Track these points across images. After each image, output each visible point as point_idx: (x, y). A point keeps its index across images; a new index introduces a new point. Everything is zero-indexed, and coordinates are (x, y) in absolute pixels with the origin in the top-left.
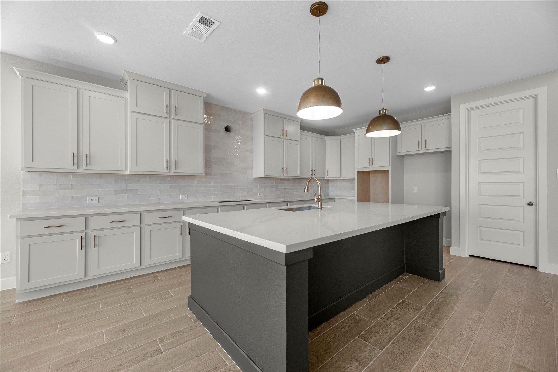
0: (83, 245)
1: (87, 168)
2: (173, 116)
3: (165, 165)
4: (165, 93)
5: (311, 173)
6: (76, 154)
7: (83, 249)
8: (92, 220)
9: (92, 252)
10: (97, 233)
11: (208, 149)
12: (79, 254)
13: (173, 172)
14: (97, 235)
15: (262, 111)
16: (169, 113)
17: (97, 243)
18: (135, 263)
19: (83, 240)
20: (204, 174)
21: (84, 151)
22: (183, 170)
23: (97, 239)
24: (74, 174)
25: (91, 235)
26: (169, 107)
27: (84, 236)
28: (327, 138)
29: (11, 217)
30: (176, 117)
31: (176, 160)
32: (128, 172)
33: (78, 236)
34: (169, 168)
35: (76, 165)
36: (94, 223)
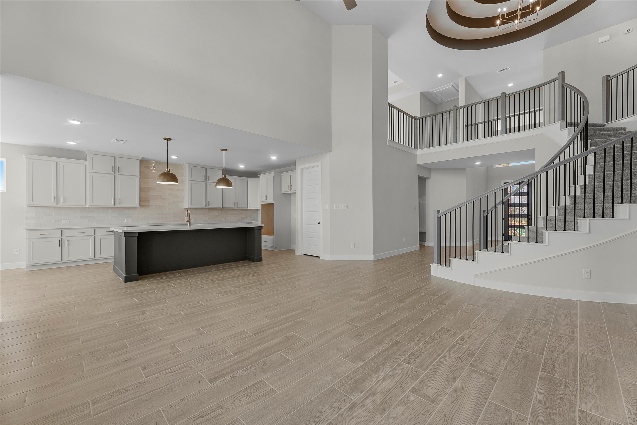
0: (60, 244)
1: (62, 204)
2: (117, 173)
3: (111, 202)
4: (112, 160)
5: (233, 205)
6: (56, 197)
7: (61, 246)
8: (65, 232)
9: (65, 248)
10: (68, 239)
11: (143, 190)
12: (58, 249)
13: (117, 205)
14: (68, 240)
15: (187, 165)
16: (114, 171)
17: (68, 244)
18: (91, 256)
19: (60, 242)
20: (140, 207)
21: (61, 195)
22: (124, 204)
23: (68, 241)
24: (55, 207)
25: (65, 239)
26: (114, 168)
27: (61, 240)
28: (249, 179)
29: (23, 229)
30: (119, 173)
31: (119, 198)
32: (87, 206)
33: (58, 240)
34: (114, 203)
35: (56, 203)
36: (66, 233)
